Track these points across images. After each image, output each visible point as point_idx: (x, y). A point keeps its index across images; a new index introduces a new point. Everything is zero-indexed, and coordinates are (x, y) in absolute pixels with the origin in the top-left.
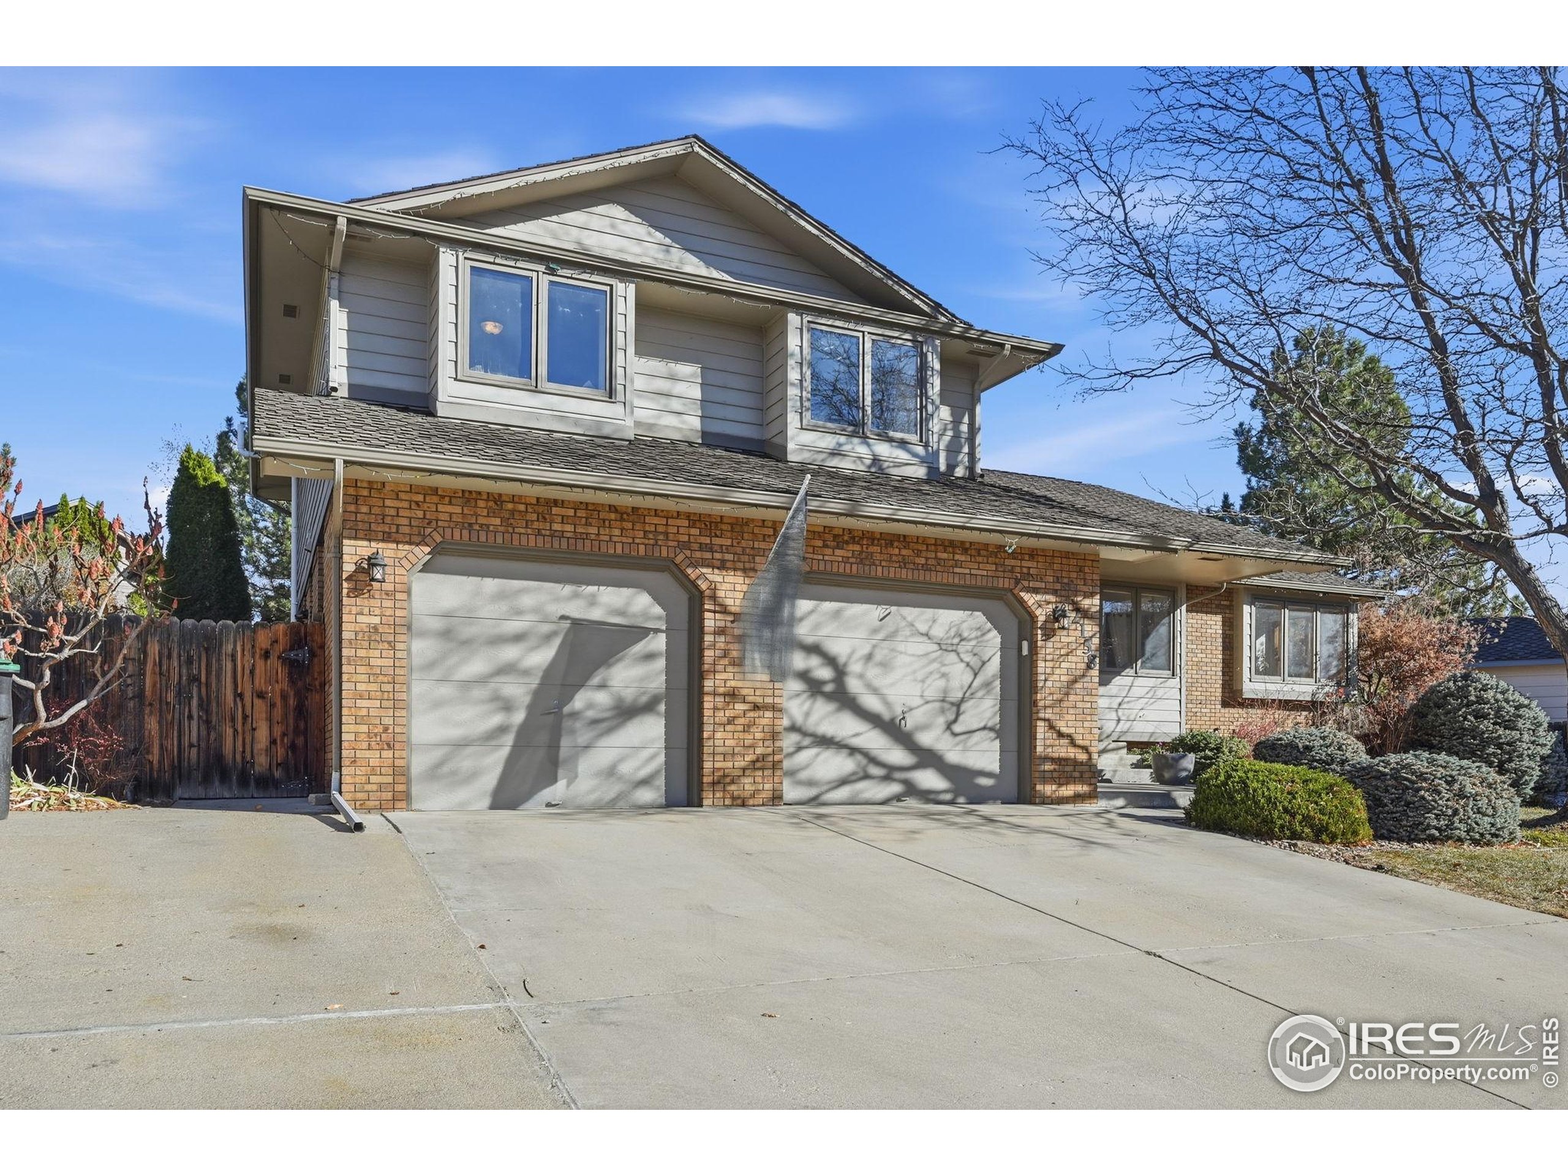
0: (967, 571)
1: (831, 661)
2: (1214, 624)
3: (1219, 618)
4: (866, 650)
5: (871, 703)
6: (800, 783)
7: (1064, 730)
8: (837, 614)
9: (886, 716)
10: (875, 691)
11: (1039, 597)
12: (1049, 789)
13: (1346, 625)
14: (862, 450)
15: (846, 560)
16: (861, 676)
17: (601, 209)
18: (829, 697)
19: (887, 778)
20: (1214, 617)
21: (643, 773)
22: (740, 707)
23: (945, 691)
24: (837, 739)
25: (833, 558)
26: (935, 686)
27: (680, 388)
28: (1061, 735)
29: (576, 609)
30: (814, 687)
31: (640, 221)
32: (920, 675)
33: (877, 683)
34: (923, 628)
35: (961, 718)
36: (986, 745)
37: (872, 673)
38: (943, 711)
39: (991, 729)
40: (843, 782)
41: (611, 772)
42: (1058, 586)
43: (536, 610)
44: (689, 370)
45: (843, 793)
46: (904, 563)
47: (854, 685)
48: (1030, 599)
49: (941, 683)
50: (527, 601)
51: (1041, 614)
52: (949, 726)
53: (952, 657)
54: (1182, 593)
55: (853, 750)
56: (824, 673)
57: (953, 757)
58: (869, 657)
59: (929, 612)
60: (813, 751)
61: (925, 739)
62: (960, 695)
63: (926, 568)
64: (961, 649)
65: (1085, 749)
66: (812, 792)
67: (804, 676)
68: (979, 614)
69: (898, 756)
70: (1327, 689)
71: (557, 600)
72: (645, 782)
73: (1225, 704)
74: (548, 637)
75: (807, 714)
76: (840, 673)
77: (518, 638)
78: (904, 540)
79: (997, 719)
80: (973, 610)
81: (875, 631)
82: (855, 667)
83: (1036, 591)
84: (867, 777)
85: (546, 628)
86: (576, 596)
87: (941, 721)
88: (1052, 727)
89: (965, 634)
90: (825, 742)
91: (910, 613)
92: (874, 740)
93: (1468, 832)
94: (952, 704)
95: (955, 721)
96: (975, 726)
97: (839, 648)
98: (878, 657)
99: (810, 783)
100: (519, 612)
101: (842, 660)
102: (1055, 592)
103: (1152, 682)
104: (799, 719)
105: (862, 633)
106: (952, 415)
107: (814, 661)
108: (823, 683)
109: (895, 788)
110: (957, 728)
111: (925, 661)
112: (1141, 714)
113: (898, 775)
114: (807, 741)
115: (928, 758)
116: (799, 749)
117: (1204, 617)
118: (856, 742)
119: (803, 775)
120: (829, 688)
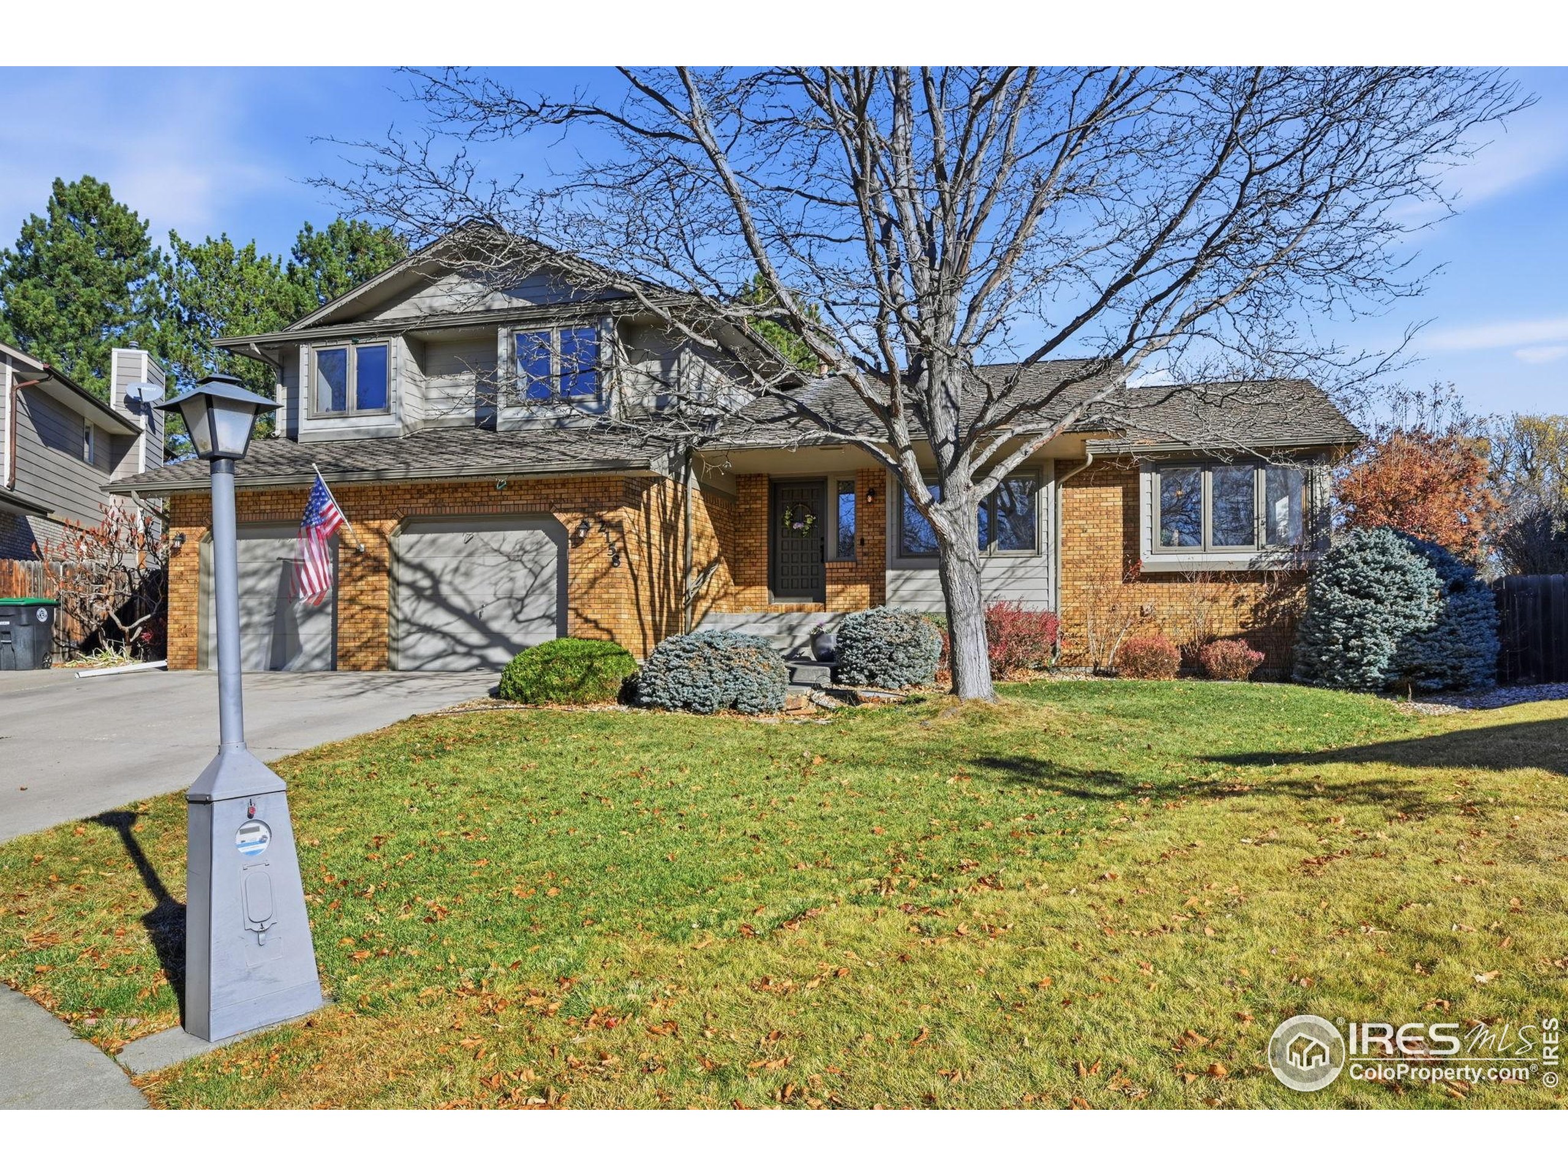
1: (430, 574)
4: (453, 565)
5: (457, 601)
6: (411, 656)
7: (591, 616)
8: (433, 542)
9: (468, 610)
10: (460, 593)
11: (569, 516)
15: (425, 505)
16: (450, 583)
18: (429, 599)
19: (468, 654)
21: (318, 650)
22: (358, 608)
23: (512, 591)
24: (434, 627)
25: (417, 505)
26: (504, 587)
27: (461, 391)
28: (587, 620)
29: (283, 553)
30: (418, 593)
32: (493, 580)
33: (461, 587)
34: (496, 546)
35: (525, 610)
36: (544, 629)
37: (458, 580)
38: (510, 605)
39: (548, 617)
40: (438, 656)
42: (586, 505)
43: (264, 556)
44: (466, 377)
45: (437, 664)
46: (465, 503)
47: (445, 590)
48: (561, 517)
49: (508, 585)
50: (259, 552)
51: (571, 528)
52: (515, 616)
53: (519, 565)
55: (445, 635)
56: (426, 583)
57: (517, 639)
58: (456, 570)
59: (500, 535)
60: (418, 636)
61: (495, 626)
62: (524, 592)
63: (481, 504)
64: (525, 558)
65: (609, 631)
66: (417, 663)
67: (412, 585)
68: (538, 532)
69: (475, 638)
71: (274, 549)
72: (318, 656)
74: (269, 572)
75: (414, 611)
76: (436, 581)
77: (254, 573)
78: (465, 486)
79: (554, 609)
80: (534, 529)
81: (459, 552)
82: (447, 578)
83: (566, 511)
84: (454, 653)
85: (268, 566)
86: (283, 545)
87: (509, 612)
88: (579, 615)
89: (528, 548)
90: (427, 629)
91: (486, 536)
92: (458, 627)
94: (518, 600)
95: (520, 612)
96: (535, 616)
97: (436, 565)
98: (462, 569)
99: (415, 657)
100: (255, 558)
101: (438, 573)
102: (583, 510)
104: (409, 615)
105: (450, 553)
107: (419, 575)
108: (424, 589)
109: (475, 661)
110: (521, 617)
111: (497, 569)
113: (476, 652)
114: (414, 629)
115: (498, 639)
116: (409, 634)
118: (446, 629)
119: (410, 652)
120: (428, 593)
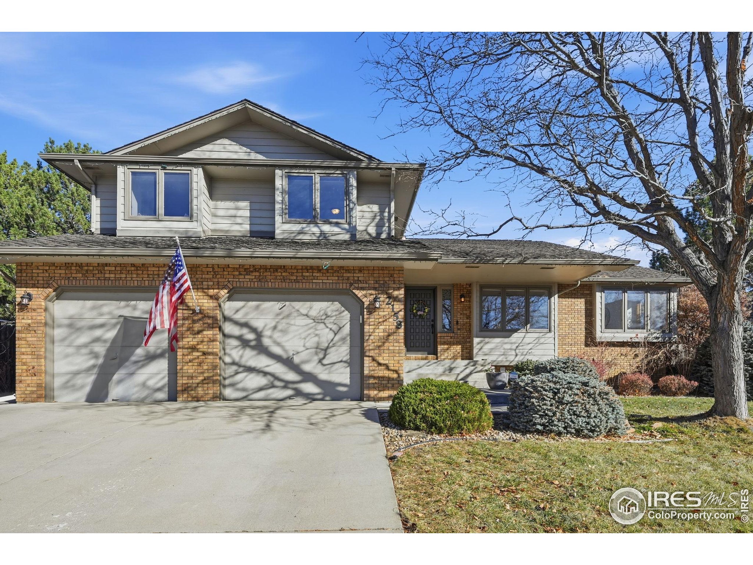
0: (321, 281)
1: (254, 330)
2: (580, 304)
3: (583, 300)
4: (273, 324)
5: (276, 350)
6: (238, 390)
7: (382, 362)
8: (257, 307)
9: (285, 356)
10: (278, 344)
11: (364, 292)
12: (373, 393)
13: (669, 299)
14: (315, 230)
15: (251, 281)
16: (270, 337)
17: (218, 142)
18: (253, 348)
19: (285, 387)
20: (579, 300)
21: (160, 385)
22: (196, 354)
23: (318, 343)
24: (257, 368)
25: (244, 280)
26: (312, 342)
27: (240, 213)
28: (380, 364)
29: (127, 312)
30: (245, 343)
31: (235, 144)
32: (303, 336)
33: (279, 340)
34: (304, 311)
35: (327, 357)
36: (342, 370)
37: (277, 335)
38: (316, 354)
39: (345, 362)
40: (261, 389)
41: (144, 385)
42: (377, 285)
43: (110, 313)
44: (245, 204)
45: (261, 394)
46: (284, 280)
47: (266, 341)
48: (359, 293)
49: (316, 339)
50: (105, 309)
51: (366, 302)
52: (320, 361)
53: (322, 326)
54: (556, 289)
55: (265, 374)
56: (251, 336)
57: (323, 376)
58: (275, 328)
59: (308, 304)
60: (245, 374)
61: (307, 368)
62: (327, 345)
63: (296, 281)
64: (326, 321)
65: (396, 371)
66: (244, 394)
67: (240, 338)
68: (337, 303)
69: (291, 376)
70: (655, 335)
71: (119, 308)
72: (159, 390)
73: (587, 345)
74: (115, 325)
75: (241, 357)
76: (259, 335)
77: (102, 326)
78: (284, 268)
79: (348, 357)
80: (333, 301)
81: (278, 315)
82: (267, 333)
83: (362, 289)
84: (273, 386)
85: (114, 321)
86: (128, 306)
87: (316, 358)
88: (374, 360)
89: (329, 314)
90: (250, 370)
91: (298, 305)
92: (278, 369)
93: (565, 428)
94: (322, 350)
95: (324, 358)
96: (335, 361)
97: (258, 324)
98: (280, 327)
99: (244, 390)
100: (102, 315)
101: (260, 330)
102: (375, 289)
103: (536, 335)
104: (237, 359)
105: (271, 316)
106: (380, 208)
107: (245, 331)
108: (250, 341)
109: (289, 392)
110: (325, 362)
111: (306, 328)
112: (530, 351)
113: (291, 386)
114: (241, 369)
115: (309, 377)
116: (237, 373)
117: (573, 300)
118: (267, 369)
119: (240, 386)
120: (253, 343)
